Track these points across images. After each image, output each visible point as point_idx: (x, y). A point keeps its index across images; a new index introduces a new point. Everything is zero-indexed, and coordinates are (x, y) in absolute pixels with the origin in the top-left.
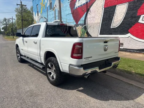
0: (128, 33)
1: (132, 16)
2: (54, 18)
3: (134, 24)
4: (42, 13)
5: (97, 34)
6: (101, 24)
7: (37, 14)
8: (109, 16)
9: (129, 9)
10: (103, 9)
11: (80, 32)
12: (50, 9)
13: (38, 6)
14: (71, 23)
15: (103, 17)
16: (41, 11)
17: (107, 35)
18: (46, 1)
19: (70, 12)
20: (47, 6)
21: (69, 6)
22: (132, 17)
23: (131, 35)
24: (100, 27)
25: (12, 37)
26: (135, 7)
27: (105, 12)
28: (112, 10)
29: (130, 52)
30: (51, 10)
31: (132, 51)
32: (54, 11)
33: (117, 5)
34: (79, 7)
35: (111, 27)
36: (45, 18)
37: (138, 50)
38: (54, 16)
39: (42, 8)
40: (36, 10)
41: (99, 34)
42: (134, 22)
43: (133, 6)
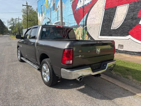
1: (133, 18)
2: (57, 19)
3: (135, 26)
4: (46, 13)
5: (97, 35)
6: (101, 25)
7: (41, 14)
8: (110, 17)
9: (130, 10)
10: (104, 10)
11: (80, 33)
12: (53, 10)
13: (42, 6)
14: (72, 23)
15: (103, 19)
16: (45, 12)
18: (50, 2)
19: (72, 13)
20: (51, 7)
21: (71, 7)
23: (131, 37)
24: (101, 28)
26: (136, 9)
27: (106, 14)
29: (130, 54)
31: (132, 53)
32: (57, 12)
33: (118, 7)
35: (111, 29)
36: (48, 18)
37: (139, 52)
38: (57, 16)
39: (46, 10)
40: (40, 10)
41: (99, 35)
42: (135, 24)
43: (134, 7)
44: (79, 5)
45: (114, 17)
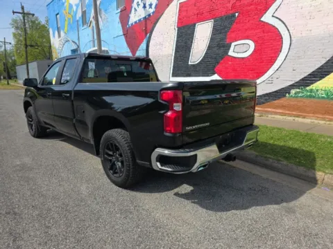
0: (214, 74)
2: (91, 43)
3: (222, 58)
4: (68, 31)
6: (173, 58)
7: (56, 33)
8: (186, 43)
10: (177, 29)
12: (83, 25)
13: (58, 16)
16: (66, 28)
17: (184, 76)
18: (75, 8)
19: (121, 33)
21: (118, 19)
22: (219, 46)
25: (6, 83)
27: (179, 36)
28: (189, 32)
30: (85, 26)
34: (136, 22)
35: (190, 63)
36: (73, 42)
39: (66, 23)
40: (55, 24)
42: (223, 55)
43: (220, 25)
44: (134, 18)
45: (192, 42)
